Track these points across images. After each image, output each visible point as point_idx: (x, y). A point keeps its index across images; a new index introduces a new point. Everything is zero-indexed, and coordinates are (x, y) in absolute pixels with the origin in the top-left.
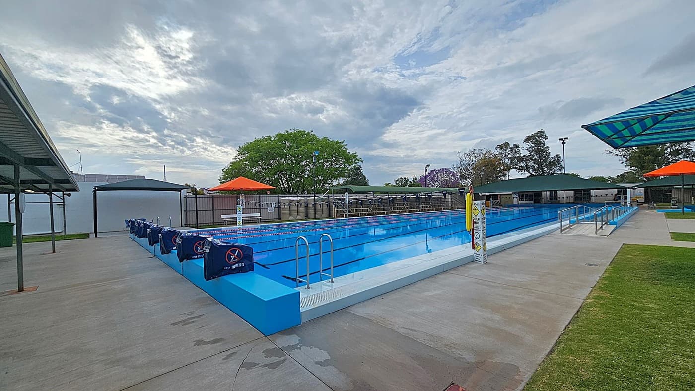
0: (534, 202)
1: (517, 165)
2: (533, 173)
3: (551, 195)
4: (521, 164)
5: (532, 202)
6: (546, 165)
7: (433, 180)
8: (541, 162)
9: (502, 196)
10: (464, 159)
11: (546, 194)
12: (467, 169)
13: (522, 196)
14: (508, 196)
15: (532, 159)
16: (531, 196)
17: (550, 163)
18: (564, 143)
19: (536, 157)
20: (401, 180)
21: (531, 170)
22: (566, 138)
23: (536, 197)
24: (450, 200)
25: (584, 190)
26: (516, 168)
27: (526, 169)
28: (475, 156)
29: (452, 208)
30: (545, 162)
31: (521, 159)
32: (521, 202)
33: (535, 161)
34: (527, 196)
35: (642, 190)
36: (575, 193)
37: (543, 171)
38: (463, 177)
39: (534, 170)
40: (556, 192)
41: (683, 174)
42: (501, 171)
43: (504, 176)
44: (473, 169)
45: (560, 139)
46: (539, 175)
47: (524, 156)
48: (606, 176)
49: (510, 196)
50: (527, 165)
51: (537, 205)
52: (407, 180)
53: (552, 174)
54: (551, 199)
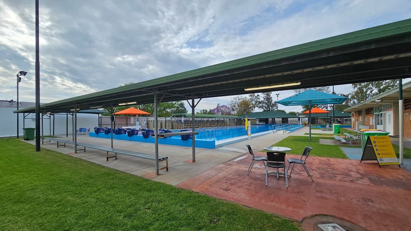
0: (266, 123)
1: (258, 105)
2: (265, 109)
3: (272, 120)
4: (260, 105)
5: (265, 123)
6: (271, 106)
7: (218, 111)
8: (268, 104)
9: (252, 120)
10: (233, 100)
11: (270, 120)
12: (235, 106)
13: (260, 120)
14: (254, 120)
15: (265, 102)
16: (264, 120)
17: (272, 105)
18: (278, 96)
19: (266, 102)
20: (204, 110)
21: (264, 108)
22: (279, 94)
23: (266, 121)
24: (228, 121)
25: (286, 118)
26: (258, 107)
27: (262, 107)
28: (239, 99)
29: (229, 126)
30: (270, 104)
31: (260, 103)
32: (260, 123)
33: (266, 104)
34: (262, 120)
35: (307, 119)
36: (282, 120)
37: (269, 109)
38: (233, 110)
39: (266, 108)
40: (274, 118)
41: (316, 113)
42: (251, 108)
43: (253, 110)
44: (238, 106)
45: (276, 94)
46: (268, 110)
47: (261, 101)
48: (296, 112)
49: (255, 120)
50: (262, 106)
51: (266, 124)
52: (206, 111)
53: (273, 110)
54: (272, 122)
